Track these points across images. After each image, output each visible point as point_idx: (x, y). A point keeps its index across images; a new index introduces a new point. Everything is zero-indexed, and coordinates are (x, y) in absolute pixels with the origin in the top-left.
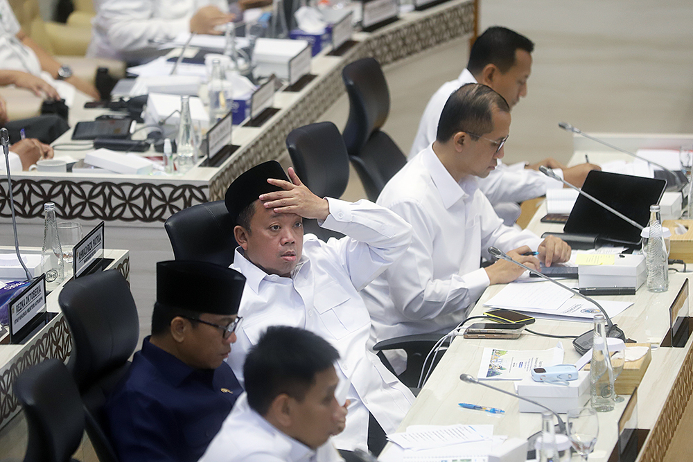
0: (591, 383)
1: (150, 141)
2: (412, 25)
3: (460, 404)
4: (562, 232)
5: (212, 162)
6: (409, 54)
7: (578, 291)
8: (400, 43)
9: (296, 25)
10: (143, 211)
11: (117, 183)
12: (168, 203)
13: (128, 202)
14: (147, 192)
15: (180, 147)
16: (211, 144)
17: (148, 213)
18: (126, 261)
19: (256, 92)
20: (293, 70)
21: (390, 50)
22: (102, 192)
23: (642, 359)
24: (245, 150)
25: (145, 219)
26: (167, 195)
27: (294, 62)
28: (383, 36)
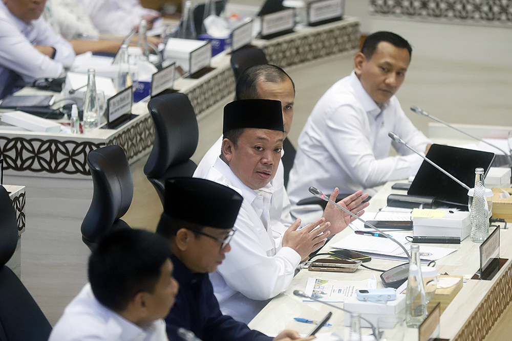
0: (406, 304)
1: (65, 112)
2: (305, 37)
3: (295, 319)
4: (407, 194)
5: (112, 125)
6: (302, 61)
7: (412, 239)
8: (294, 51)
9: (205, 31)
10: (49, 163)
11: (28, 138)
12: (70, 157)
13: (37, 155)
14: (53, 147)
15: (85, 114)
16: (111, 110)
17: (53, 165)
18: (23, 195)
19: (156, 73)
20: (193, 61)
21: (285, 57)
22: (15, 146)
23: (454, 287)
24: (143, 119)
25: (51, 171)
26: (70, 150)
27: (194, 54)
28: (279, 44)
